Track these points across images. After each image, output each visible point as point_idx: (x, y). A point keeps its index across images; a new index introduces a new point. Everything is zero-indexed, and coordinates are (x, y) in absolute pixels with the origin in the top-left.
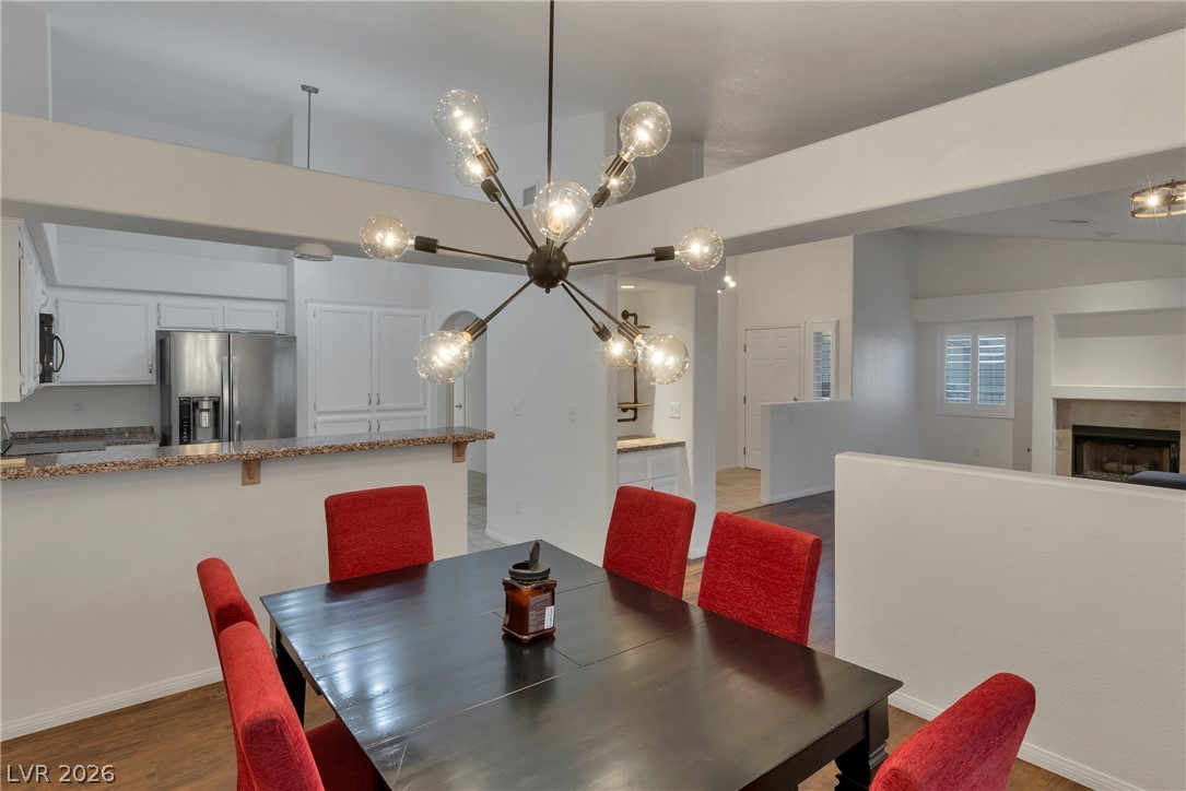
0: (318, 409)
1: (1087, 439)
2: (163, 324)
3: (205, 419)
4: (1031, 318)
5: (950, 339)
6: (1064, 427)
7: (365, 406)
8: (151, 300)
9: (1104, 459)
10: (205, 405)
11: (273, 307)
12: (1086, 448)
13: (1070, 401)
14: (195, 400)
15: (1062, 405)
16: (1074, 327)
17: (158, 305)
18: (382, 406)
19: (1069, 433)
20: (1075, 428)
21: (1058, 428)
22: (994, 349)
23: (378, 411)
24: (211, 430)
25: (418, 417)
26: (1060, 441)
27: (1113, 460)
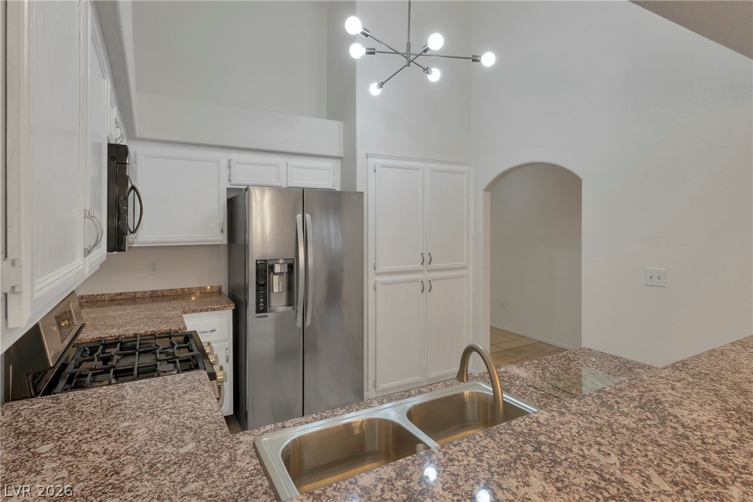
0: (378, 270)
2: (234, 181)
3: (277, 284)
7: (419, 266)
8: (223, 156)
10: (277, 269)
11: (330, 164)
14: (270, 263)
17: (229, 161)
18: (433, 265)
23: (429, 271)
24: (284, 295)
25: (462, 277)
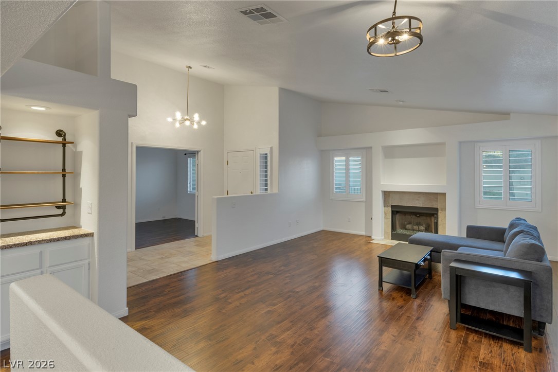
1: (397, 212)
4: (371, 148)
5: (336, 159)
6: (387, 206)
9: (406, 223)
12: (398, 217)
13: (390, 192)
15: (386, 194)
16: (391, 152)
19: (390, 209)
20: (392, 206)
21: (384, 207)
22: (356, 164)
26: (385, 214)
27: (410, 223)
